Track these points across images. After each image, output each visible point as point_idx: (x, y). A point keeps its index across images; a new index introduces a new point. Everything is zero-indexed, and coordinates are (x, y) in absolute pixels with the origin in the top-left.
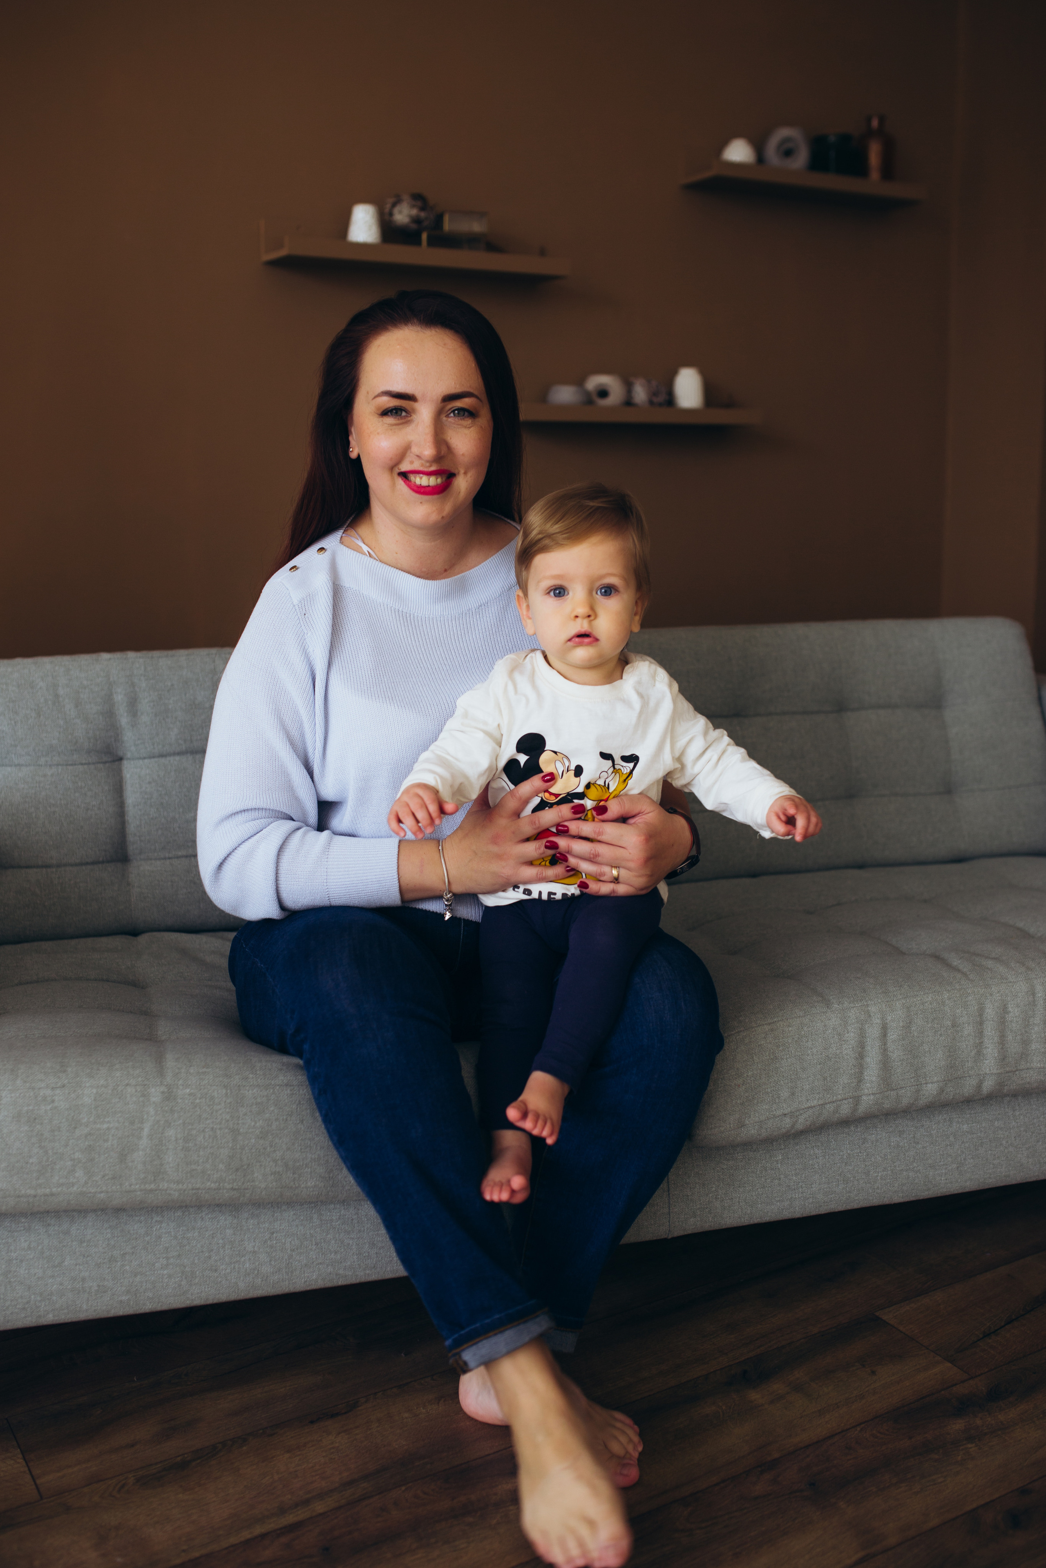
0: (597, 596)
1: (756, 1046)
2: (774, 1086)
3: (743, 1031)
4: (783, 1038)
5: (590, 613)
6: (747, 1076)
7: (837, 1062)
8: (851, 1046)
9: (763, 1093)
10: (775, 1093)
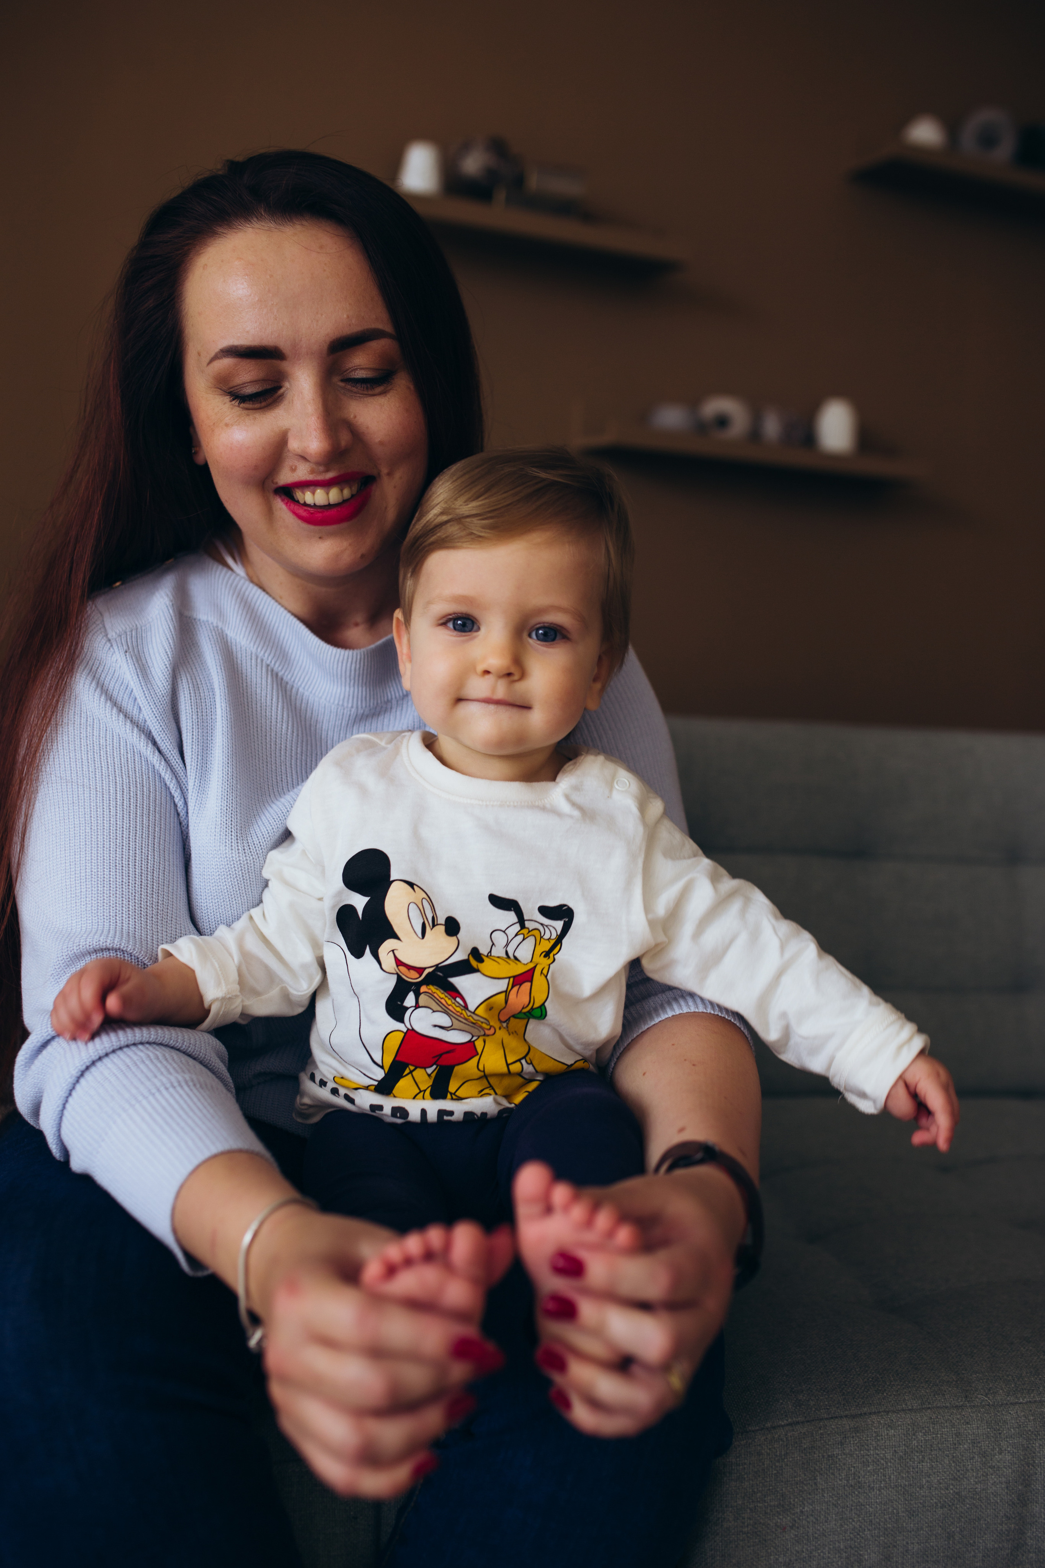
0: (530, 641)
1: (823, 1457)
2: (852, 1539)
3: (803, 1422)
4: (876, 1449)
5: (513, 670)
6: (802, 1512)
7: (976, 1507)
8: (1004, 1479)
9: (830, 1548)
10: (853, 1552)
